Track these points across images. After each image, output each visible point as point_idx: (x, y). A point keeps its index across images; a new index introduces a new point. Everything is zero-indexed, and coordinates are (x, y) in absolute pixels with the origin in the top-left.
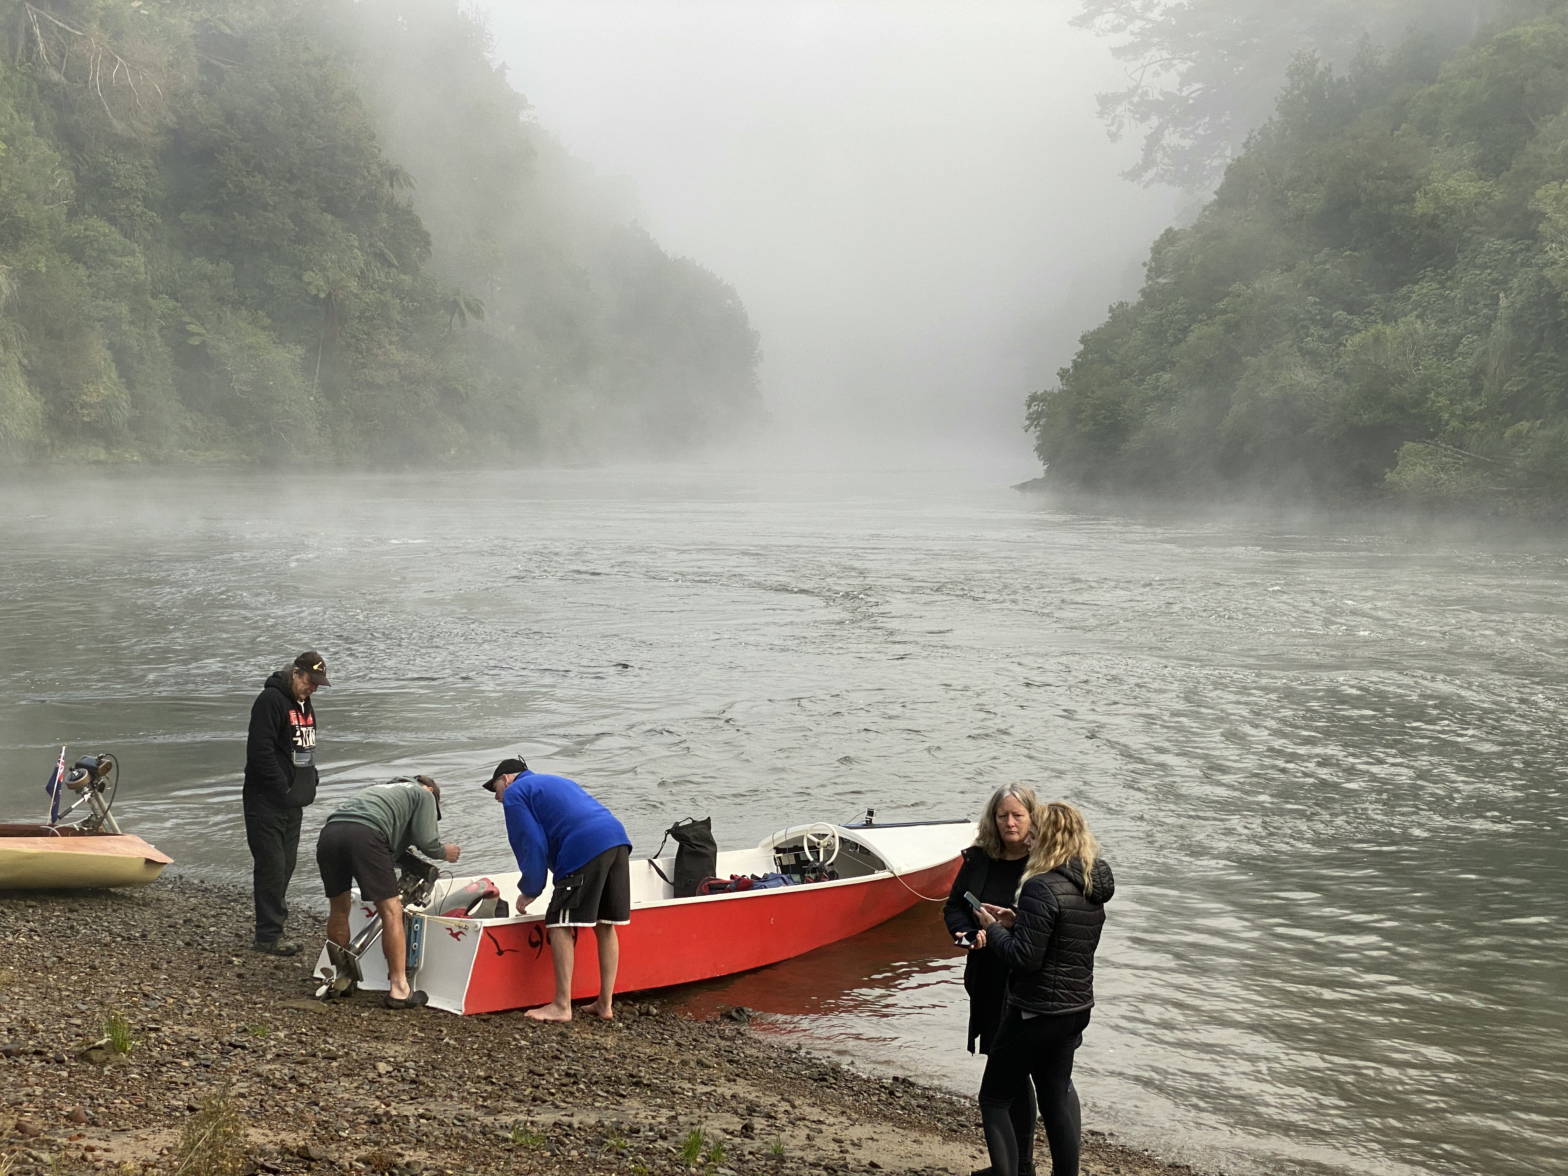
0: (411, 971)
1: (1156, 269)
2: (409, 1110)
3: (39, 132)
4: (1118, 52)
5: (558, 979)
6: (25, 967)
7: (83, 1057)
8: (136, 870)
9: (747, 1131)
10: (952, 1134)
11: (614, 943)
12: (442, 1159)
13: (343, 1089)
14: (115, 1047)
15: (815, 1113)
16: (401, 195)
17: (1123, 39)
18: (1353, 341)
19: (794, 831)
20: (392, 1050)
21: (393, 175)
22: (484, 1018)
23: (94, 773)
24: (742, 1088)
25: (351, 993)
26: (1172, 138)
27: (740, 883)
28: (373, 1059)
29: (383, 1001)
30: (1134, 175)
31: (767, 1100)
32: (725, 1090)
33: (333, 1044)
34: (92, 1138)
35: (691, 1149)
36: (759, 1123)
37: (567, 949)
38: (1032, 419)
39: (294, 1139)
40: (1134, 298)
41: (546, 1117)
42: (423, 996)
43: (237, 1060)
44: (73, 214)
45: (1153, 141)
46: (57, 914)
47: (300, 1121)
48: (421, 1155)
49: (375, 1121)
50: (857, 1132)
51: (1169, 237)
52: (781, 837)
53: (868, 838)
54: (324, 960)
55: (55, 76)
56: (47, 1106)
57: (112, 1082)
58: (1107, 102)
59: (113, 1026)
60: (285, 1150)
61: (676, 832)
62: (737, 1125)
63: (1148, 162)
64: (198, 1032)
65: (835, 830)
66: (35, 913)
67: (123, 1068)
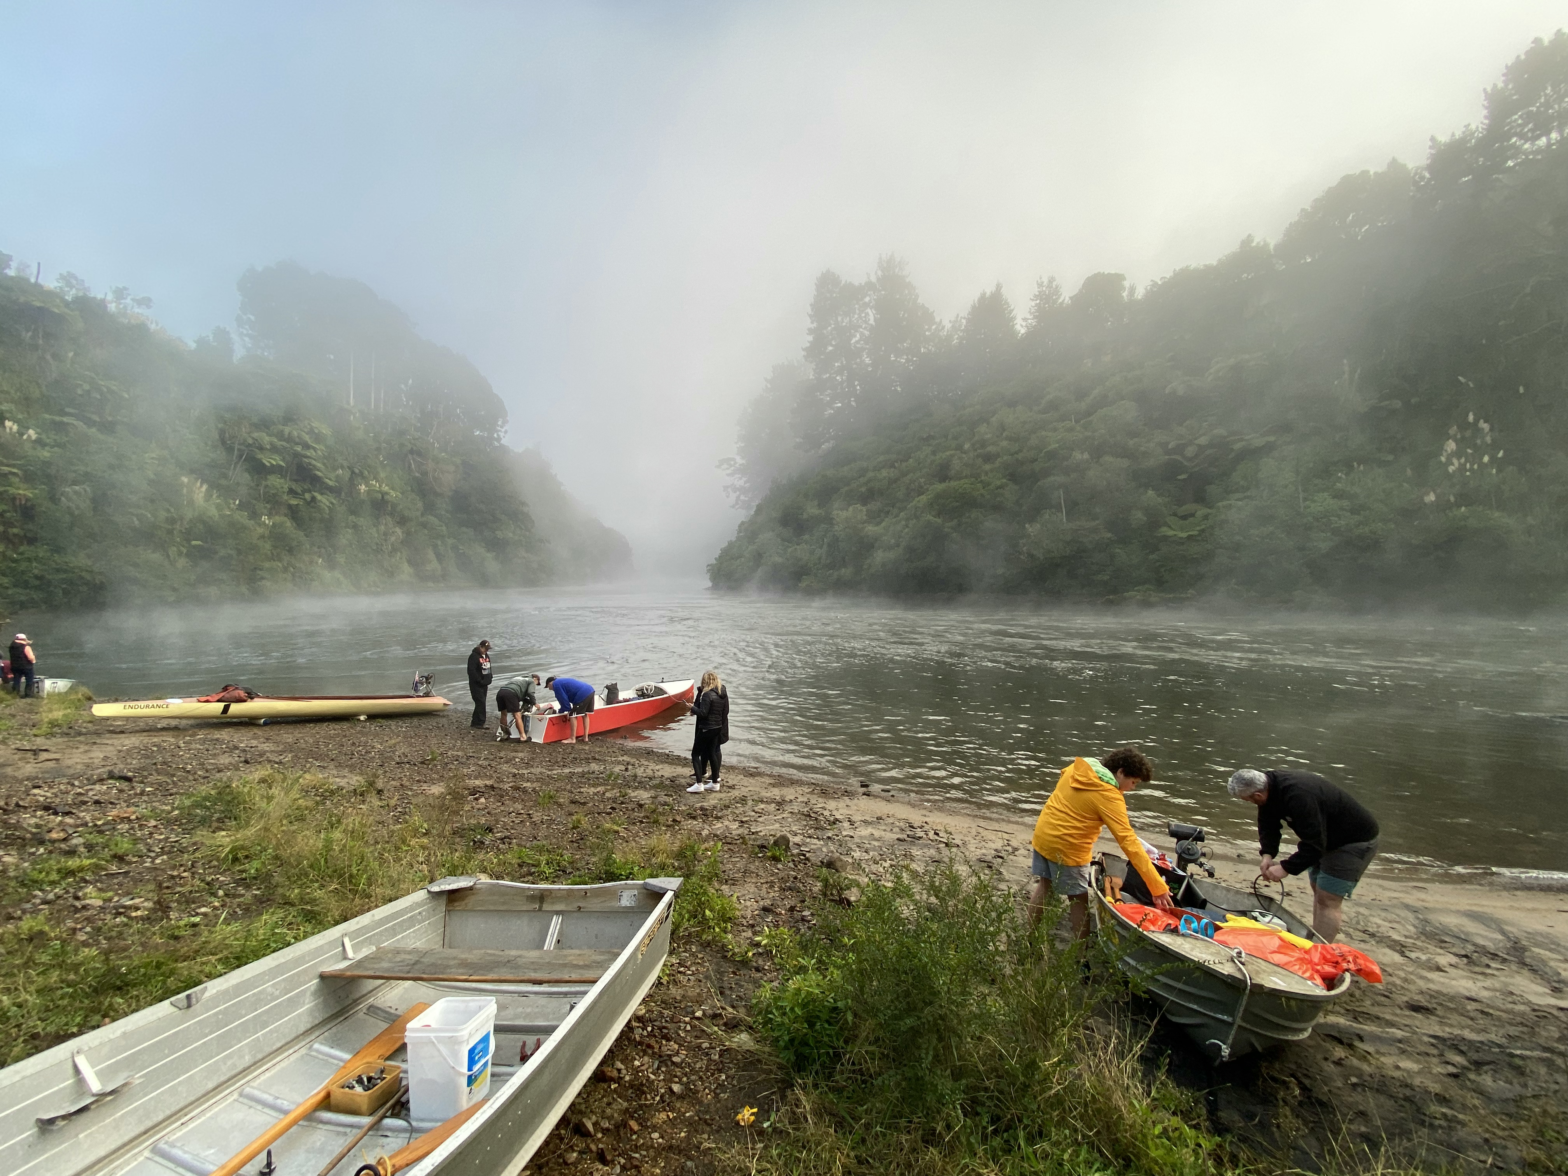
0: (526, 732)
1: (739, 531)
2: (525, 772)
3: (412, 490)
4: (728, 475)
5: (572, 730)
6: (404, 737)
7: (422, 763)
8: (441, 707)
9: (627, 770)
10: (684, 766)
11: (588, 720)
12: (535, 785)
13: (505, 767)
14: (433, 759)
15: (646, 763)
16: (525, 509)
17: (729, 472)
18: (790, 550)
19: (641, 685)
20: (520, 755)
21: (523, 504)
22: (549, 744)
23: (427, 678)
24: (625, 758)
25: (508, 739)
26: (742, 497)
27: (625, 701)
28: (514, 758)
29: (518, 741)
30: (733, 507)
31: (632, 761)
32: (621, 759)
33: (502, 754)
34: (425, 786)
35: (610, 776)
36: (630, 767)
37: (575, 722)
38: (708, 571)
39: (489, 783)
40: (734, 539)
41: (567, 771)
42: (530, 738)
43: (472, 761)
44: (422, 515)
45: (738, 498)
46: (415, 721)
47: (491, 777)
48: (529, 784)
49: (515, 775)
50: (657, 767)
51: (743, 523)
52: (637, 687)
53: (662, 685)
54: (500, 730)
55: (417, 475)
56: (411, 778)
57: (432, 770)
58: (726, 488)
59: (432, 753)
60: (486, 786)
61: (607, 687)
62: (623, 768)
63: (737, 503)
64: (460, 753)
65: (653, 684)
66: (408, 721)
67: (436, 766)
